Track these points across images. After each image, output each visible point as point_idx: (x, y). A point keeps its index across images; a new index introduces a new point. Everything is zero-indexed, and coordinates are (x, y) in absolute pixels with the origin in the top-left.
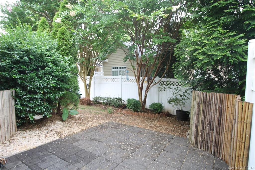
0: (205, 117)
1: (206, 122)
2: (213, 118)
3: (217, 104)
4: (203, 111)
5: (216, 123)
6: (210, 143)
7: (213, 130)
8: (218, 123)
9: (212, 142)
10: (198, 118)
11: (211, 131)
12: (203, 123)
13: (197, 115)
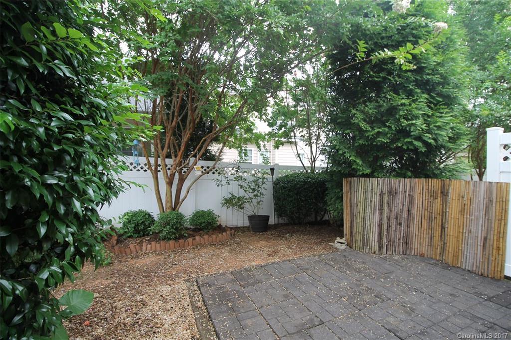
0: (391, 211)
1: (393, 216)
2: (401, 209)
3: (406, 192)
4: (388, 203)
5: (405, 215)
6: (397, 241)
7: (400, 224)
8: (408, 214)
9: (399, 239)
10: (381, 214)
11: (398, 227)
12: (389, 219)
13: (379, 210)
